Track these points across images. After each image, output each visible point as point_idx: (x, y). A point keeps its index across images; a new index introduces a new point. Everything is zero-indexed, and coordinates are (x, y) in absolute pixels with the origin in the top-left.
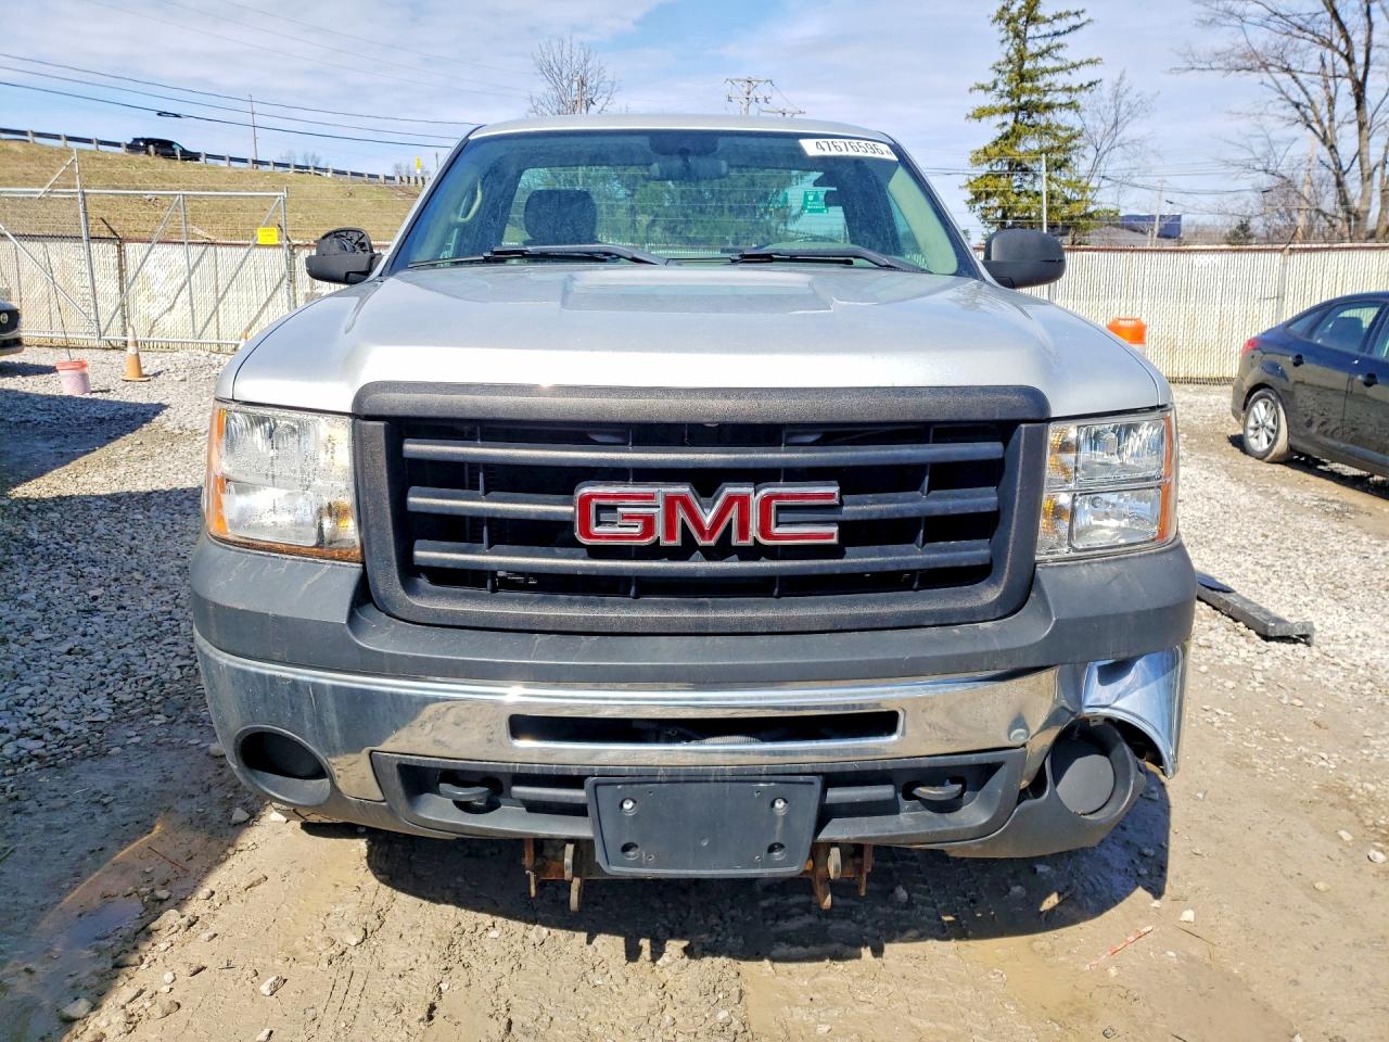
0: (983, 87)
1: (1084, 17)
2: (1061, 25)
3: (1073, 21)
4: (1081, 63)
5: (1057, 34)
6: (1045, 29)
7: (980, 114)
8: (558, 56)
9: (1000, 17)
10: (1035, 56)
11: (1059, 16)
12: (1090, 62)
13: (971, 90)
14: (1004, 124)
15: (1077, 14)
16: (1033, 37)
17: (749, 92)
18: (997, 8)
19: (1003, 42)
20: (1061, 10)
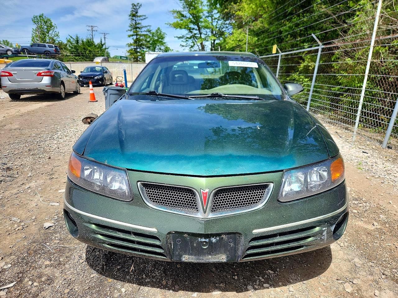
0: (129, 30)
1: (146, 17)
2: (141, 18)
3: (144, 17)
4: (147, 26)
5: (142, 20)
6: (139, 18)
7: (129, 36)
8: (39, 20)
9: (130, 16)
10: (138, 24)
12: (149, 26)
13: (127, 31)
15: (145, 16)
16: (137, 20)
17: (92, 29)
18: (130, 14)
19: (131, 21)
20: (142, 15)
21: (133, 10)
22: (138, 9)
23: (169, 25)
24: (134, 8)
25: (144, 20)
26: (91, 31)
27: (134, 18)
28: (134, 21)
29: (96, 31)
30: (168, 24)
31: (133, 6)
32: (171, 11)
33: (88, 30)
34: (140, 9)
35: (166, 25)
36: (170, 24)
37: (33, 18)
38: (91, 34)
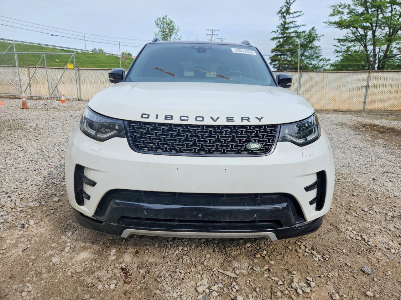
0: (274, 32)
1: (302, 13)
2: (295, 15)
3: (299, 14)
4: (301, 26)
5: (294, 17)
6: (291, 16)
7: (273, 39)
8: (163, 23)
9: (279, 12)
10: (288, 23)
11: (295, 12)
12: (303, 25)
13: (271, 33)
14: (280, 42)
15: (300, 12)
16: (288, 18)
17: (212, 33)
18: (279, 10)
19: (280, 19)
20: (296, 11)
21: (286, 4)
22: (292, 3)
23: (329, 23)
24: (287, 2)
25: (297, 18)
26: (211, 36)
27: (284, 15)
28: (284, 20)
29: (217, 35)
30: (326, 23)
32: (332, 6)
33: (208, 35)
34: (294, 3)
35: (325, 23)
36: (331, 23)
37: (157, 21)
38: (211, 38)
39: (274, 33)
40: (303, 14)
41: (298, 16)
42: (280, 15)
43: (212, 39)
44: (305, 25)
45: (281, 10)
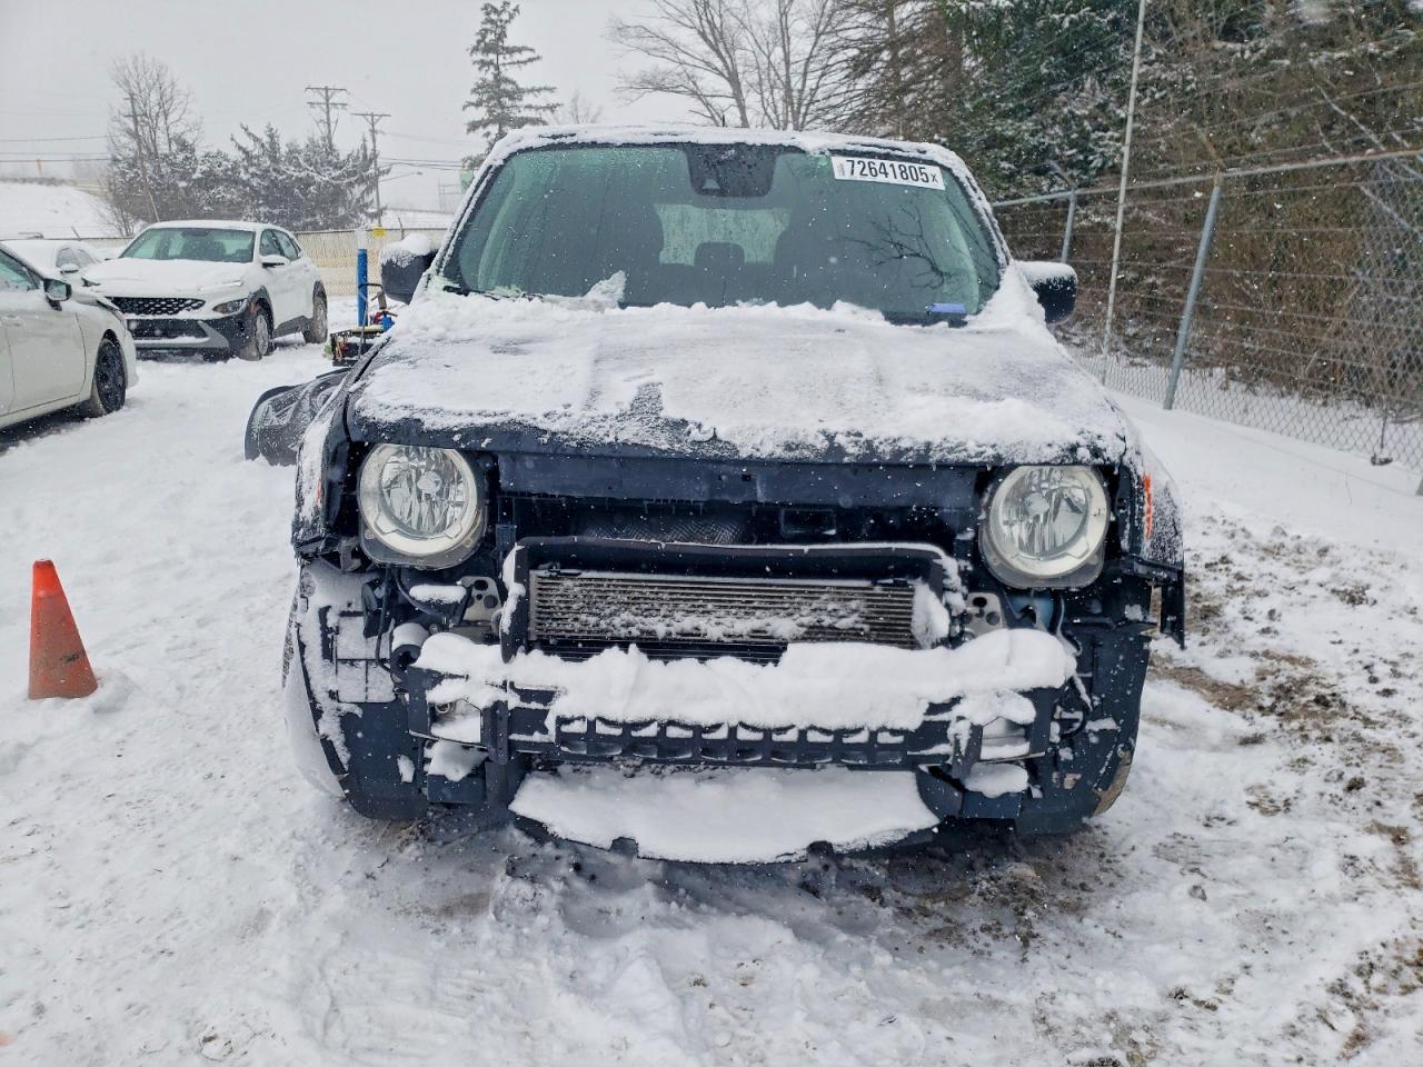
0: (472, 104)
1: (535, 53)
2: (517, 57)
3: (526, 55)
5: (519, 63)
6: (509, 59)
7: (473, 126)
8: (133, 71)
9: (475, 49)
10: (507, 80)
12: (547, 88)
13: (464, 107)
14: (488, 134)
15: (532, 50)
16: (504, 65)
17: (327, 100)
18: (475, 44)
19: (480, 70)
20: (519, 45)
21: (488, 26)
22: (507, 22)
24: (492, 22)
25: (528, 65)
26: (324, 107)
27: (492, 56)
28: (492, 69)
29: (344, 105)
31: (488, 14)
33: (311, 104)
34: (513, 22)
38: (324, 117)
39: (473, 108)
40: (538, 58)
41: (531, 60)
42: (479, 56)
43: (328, 119)
44: (551, 90)
45: (479, 42)
